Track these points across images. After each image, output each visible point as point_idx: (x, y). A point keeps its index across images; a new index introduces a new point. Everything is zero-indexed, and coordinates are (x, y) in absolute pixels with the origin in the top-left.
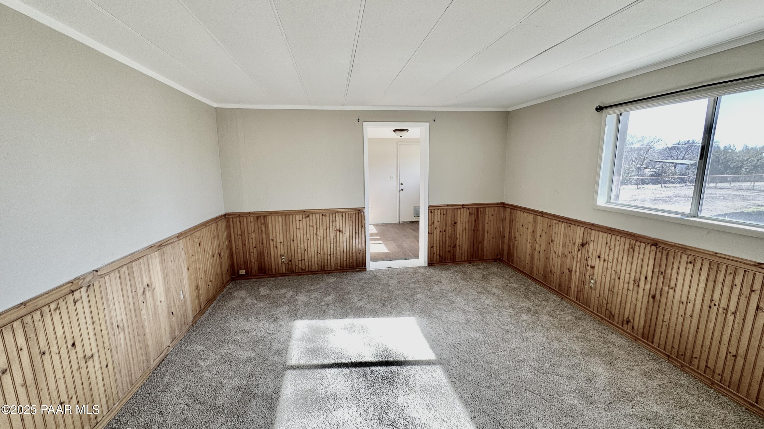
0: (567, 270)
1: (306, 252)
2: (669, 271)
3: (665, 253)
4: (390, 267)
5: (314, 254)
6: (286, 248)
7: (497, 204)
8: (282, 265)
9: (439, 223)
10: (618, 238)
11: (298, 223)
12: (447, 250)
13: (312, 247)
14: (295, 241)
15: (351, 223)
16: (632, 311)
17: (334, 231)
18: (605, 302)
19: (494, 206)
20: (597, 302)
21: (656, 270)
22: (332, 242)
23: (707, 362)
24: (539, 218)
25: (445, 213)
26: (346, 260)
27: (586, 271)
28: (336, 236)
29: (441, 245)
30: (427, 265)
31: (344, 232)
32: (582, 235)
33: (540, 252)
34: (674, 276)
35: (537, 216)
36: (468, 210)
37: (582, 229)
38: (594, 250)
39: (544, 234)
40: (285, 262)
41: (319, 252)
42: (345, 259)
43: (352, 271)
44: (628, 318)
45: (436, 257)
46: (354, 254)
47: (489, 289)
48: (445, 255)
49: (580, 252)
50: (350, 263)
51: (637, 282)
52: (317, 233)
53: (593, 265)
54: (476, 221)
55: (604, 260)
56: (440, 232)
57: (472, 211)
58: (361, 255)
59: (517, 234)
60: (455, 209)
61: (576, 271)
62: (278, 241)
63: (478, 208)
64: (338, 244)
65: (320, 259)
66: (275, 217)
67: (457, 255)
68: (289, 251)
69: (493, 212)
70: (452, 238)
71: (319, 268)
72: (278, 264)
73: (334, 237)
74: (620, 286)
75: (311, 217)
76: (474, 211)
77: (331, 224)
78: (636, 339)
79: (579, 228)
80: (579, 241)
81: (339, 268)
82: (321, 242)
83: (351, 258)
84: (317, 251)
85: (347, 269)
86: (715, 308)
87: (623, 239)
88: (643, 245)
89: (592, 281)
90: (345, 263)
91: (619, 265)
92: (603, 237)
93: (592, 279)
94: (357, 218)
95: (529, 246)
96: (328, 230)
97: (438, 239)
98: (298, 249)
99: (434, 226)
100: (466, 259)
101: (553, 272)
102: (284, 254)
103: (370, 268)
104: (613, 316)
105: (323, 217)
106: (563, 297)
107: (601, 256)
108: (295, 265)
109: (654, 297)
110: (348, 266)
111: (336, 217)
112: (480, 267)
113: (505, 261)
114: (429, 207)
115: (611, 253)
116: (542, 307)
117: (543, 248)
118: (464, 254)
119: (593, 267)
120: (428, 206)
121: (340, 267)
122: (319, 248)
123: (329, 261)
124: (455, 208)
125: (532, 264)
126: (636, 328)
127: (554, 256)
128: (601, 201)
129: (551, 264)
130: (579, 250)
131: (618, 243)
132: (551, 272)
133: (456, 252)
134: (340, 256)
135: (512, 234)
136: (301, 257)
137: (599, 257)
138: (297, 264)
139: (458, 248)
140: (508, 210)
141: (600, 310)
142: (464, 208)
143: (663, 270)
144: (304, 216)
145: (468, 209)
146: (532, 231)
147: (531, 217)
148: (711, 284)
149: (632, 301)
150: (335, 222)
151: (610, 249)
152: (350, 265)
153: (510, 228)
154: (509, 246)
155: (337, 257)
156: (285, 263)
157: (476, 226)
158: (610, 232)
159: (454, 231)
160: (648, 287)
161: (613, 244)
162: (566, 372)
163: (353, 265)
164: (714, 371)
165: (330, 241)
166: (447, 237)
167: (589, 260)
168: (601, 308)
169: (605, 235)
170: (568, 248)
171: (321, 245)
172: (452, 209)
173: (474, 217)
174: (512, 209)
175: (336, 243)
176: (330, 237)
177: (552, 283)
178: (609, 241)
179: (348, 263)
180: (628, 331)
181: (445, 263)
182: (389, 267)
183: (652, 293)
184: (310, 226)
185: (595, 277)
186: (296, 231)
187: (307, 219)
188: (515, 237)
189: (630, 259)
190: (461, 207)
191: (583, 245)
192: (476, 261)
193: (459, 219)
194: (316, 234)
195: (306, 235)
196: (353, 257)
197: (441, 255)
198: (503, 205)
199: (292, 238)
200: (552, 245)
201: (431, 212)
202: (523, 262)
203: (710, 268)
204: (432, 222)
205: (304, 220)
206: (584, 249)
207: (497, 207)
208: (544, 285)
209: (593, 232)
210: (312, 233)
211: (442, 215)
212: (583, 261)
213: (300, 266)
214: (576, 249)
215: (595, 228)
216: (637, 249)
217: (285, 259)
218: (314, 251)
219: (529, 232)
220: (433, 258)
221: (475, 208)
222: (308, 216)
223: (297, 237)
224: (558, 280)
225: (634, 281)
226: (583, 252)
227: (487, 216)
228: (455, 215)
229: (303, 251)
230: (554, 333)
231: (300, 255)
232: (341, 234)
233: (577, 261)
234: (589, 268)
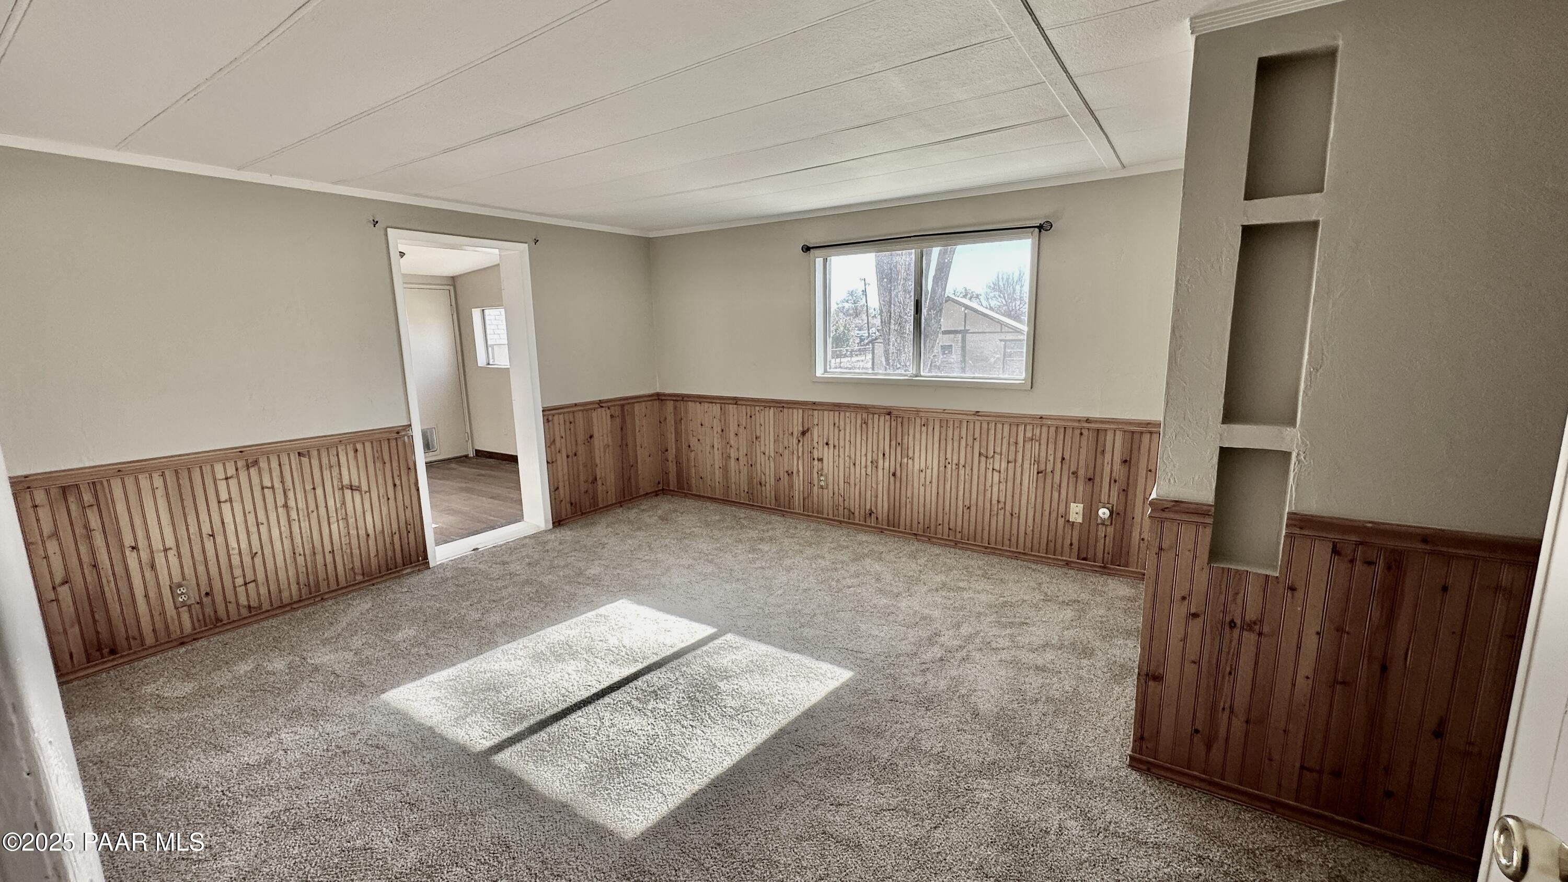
0: (786, 474)
1: (258, 560)
2: (905, 441)
3: (899, 420)
4: (477, 549)
5: (285, 560)
6: (187, 561)
7: (649, 396)
8: (179, 614)
9: (563, 440)
10: (848, 414)
11: (222, 486)
12: (583, 489)
13: (278, 545)
14: (220, 539)
15: (379, 465)
16: (873, 499)
17: (336, 492)
18: (841, 499)
19: (646, 399)
20: (831, 504)
21: (893, 443)
22: (333, 520)
23: (949, 524)
24: (732, 408)
25: (572, 420)
26: (377, 555)
27: (812, 467)
28: (344, 503)
29: (572, 481)
30: (551, 526)
31: (364, 487)
32: (800, 420)
33: (738, 459)
34: (911, 445)
35: (727, 406)
36: (608, 411)
37: (800, 411)
38: (819, 436)
39: (741, 430)
40: (189, 603)
41: (299, 550)
42: (372, 554)
43: (395, 578)
44: (871, 510)
45: (566, 508)
46: (396, 537)
47: (688, 531)
48: (580, 500)
49: (801, 444)
50: (387, 561)
51: (874, 463)
52: (286, 503)
53: (820, 457)
54: (622, 429)
55: (834, 446)
56: (568, 457)
57: (615, 411)
58: (411, 535)
59: (693, 442)
60: (587, 410)
61: (798, 471)
62: (157, 545)
63: (623, 406)
64: (351, 521)
65: (302, 569)
66: (137, 480)
67: (600, 496)
68: (201, 569)
69: (644, 410)
70: (589, 466)
71: (303, 592)
72: (163, 613)
73: (338, 505)
74: (858, 473)
75: (263, 464)
76: (617, 411)
77: (326, 473)
78: (882, 531)
79: (795, 411)
80: (797, 429)
81: (359, 578)
82: (302, 525)
83: (388, 545)
84: (294, 549)
85: (382, 576)
86: (950, 466)
87: (853, 415)
88: (876, 416)
89: (822, 478)
90: (374, 561)
91: (853, 449)
92: (828, 417)
93: (822, 475)
94: (394, 451)
95: (717, 455)
96: (319, 491)
97: (566, 470)
98: (229, 556)
99: (555, 448)
100: (614, 502)
101: (763, 483)
102: (184, 579)
103: (437, 559)
104: (853, 514)
105: (300, 460)
106: (783, 514)
107: (830, 443)
108: (226, 602)
109: (894, 475)
110: (384, 568)
111: (338, 455)
112: (642, 507)
113: (673, 491)
114: (543, 411)
115: (842, 433)
116: (771, 531)
117: (743, 451)
118: (609, 493)
119: (820, 460)
120: (541, 409)
121: (363, 574)
122: (298, 540)
123: (330, 567)
124: (588, 408)
125: (727, 482)
126: (880, 519)
127: (761, 459)
128: (819, 372)
129: (759, 472)
130: (799, 441)
131: (848, 421)
132: (761, 484)
133: (597, 491)
134: (360, 548)
135: (682, 442)
136: (244, 576)
137: (827, 444)
138: (230, 597)
139: (599, 482)
140: (670, 404)
141: (836, 512)
142: (602, 407)
143: (899, 440)
144: (240, 464)
145: (609, 408)
146: (720, 431)
147: (716, 409)
148: (943, 442)
149: (872, 487)
150: (335, 471)
151: (840, 431)
152: (387, 565)
153: (678, 433)
154: (678, 463)
155: (351, 553)
156: (189, 606)
157: (623, 438)
158: (837, 408)
159: (591, 452)
160: (887, 464)
161: (842, 423)
162: (855, 581)
163: (396, 563)
164: (956, 531)
165: (328, 518)
166: (581, 467)
167: (815, 452)
168: (838, 509)
169: (831, 413)
170: (783, 443)
171: (303, 531)
172: (582, 410)
173: (618, 421)
174: (678, 401)
175: (346, 519)
176: (326, 507)
177: (764, 499)
178: (837, 421)
179: (383, 562)
180: (873, 524)
181: (582, 514)
182: (474, 550)
183: (892, 470)
184: (263, 488)
185: (825, 471)
186: (220, 508)
187: (253, 471)
188: (689, 446)
189: (864, 438)
190: (597, 406)
191: (804, 433)
192: (630, 500)
193: (595, 428)
194: (286, 506)
195: (253, 514)
196: (392, 543)
197: (573, 502)
198: (659, 398)
199: (206, 529)
200: (758, 443)
201: (548, 421)
202: (709, 483)
203: (941, 427)
204: (552, 440)
205: (243, 475)
206: (805, 439)
207: (651, 400)
208: (752, 506)
209: (816, 413)
210: (270, 506)
211: (568, 423)
212: (806, 455)
213: (243, 600)
214: (795, 441)
215: (819, 408)
216: (870, 422)
217: (188, 594)
218: (284, 551)
219: (715, 432)
220: (561, 513)
221: (618, 405)
222: (256, 463)
223: (223, 523)
224: (773, 493)
225: (872, 462)
226: (805, 443)
227: (637, 419)
228: (589, 423)
229: (247, 559)
230: (810, 552)
231: (238, 572)
232: (357, 495)
233: (798, 457)
234: (816, 462)
